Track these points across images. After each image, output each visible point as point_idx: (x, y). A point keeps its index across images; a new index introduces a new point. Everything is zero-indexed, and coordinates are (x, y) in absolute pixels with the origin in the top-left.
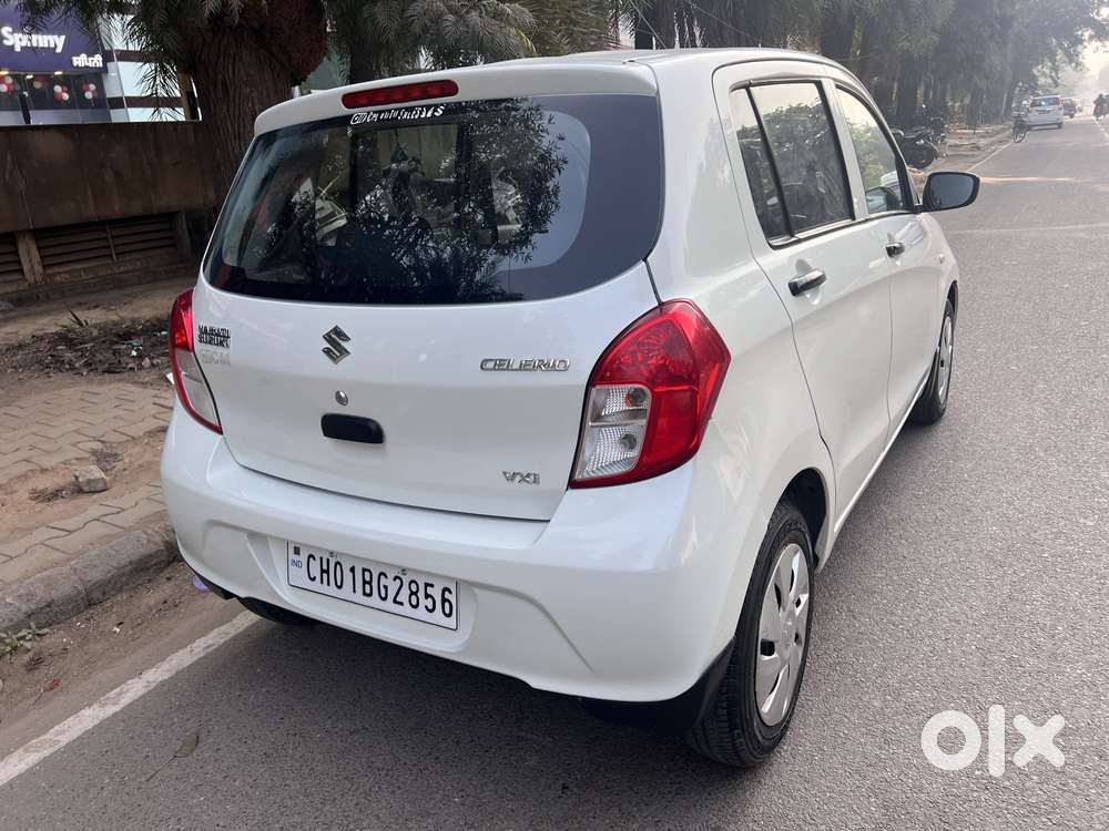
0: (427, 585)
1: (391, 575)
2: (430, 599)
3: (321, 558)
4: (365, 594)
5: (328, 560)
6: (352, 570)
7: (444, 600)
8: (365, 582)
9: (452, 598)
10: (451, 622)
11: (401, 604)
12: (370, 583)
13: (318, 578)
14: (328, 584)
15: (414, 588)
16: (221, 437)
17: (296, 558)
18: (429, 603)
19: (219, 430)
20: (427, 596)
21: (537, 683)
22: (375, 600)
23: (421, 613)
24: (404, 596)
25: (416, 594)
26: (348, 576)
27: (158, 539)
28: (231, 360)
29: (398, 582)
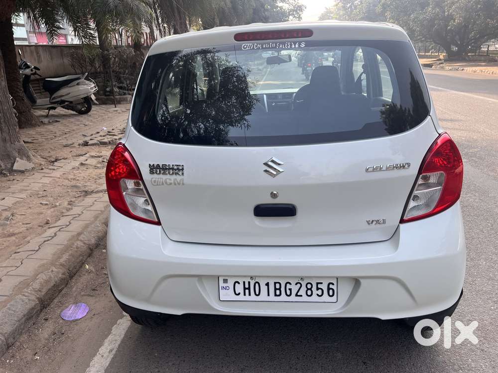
0: (318, 284)
1: (293, 282)
2: (320, 291)
3: (244, 282)
4: (276, 295)
5: (249, 283)
6: (267, 284)
7: (329, 289)
8: (276, 289)
9: (334, 287)
10: (334, 299)
11: (301, 296)
12: (280, 289)
13: (242, 293)
14: (250, 295)
15: (309, 286)
16: (160, 227)
17: (225, 285)
18: (320, 292)
19: (158, 223)
20: (318, 289)
21: (384, 317)
22: (283, 297)
23: (314, 298)
24: (303, 291)
25: (311, 289)
26: (264, 289)
27: (33, 298)
28: (185, 182)
29: (299, 285)
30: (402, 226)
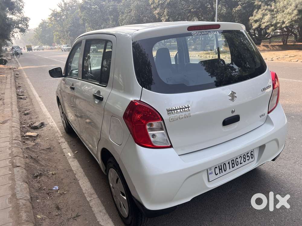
1: (238, 157)
4: (233, 167)
5: (221, 166)
6: (229, 163)
7: (251, 155)
8: (232, 164)
9: (253, 153)
10: (253, 159)
13: (219, 173)
14: (222, 172)
17: (211, 172)
20: (247, 156)
23: (246, 162)
24: (242, 161)
25: (245, 158)
26: (228, 166)
29: (241, 157)
30: (269, 115)
